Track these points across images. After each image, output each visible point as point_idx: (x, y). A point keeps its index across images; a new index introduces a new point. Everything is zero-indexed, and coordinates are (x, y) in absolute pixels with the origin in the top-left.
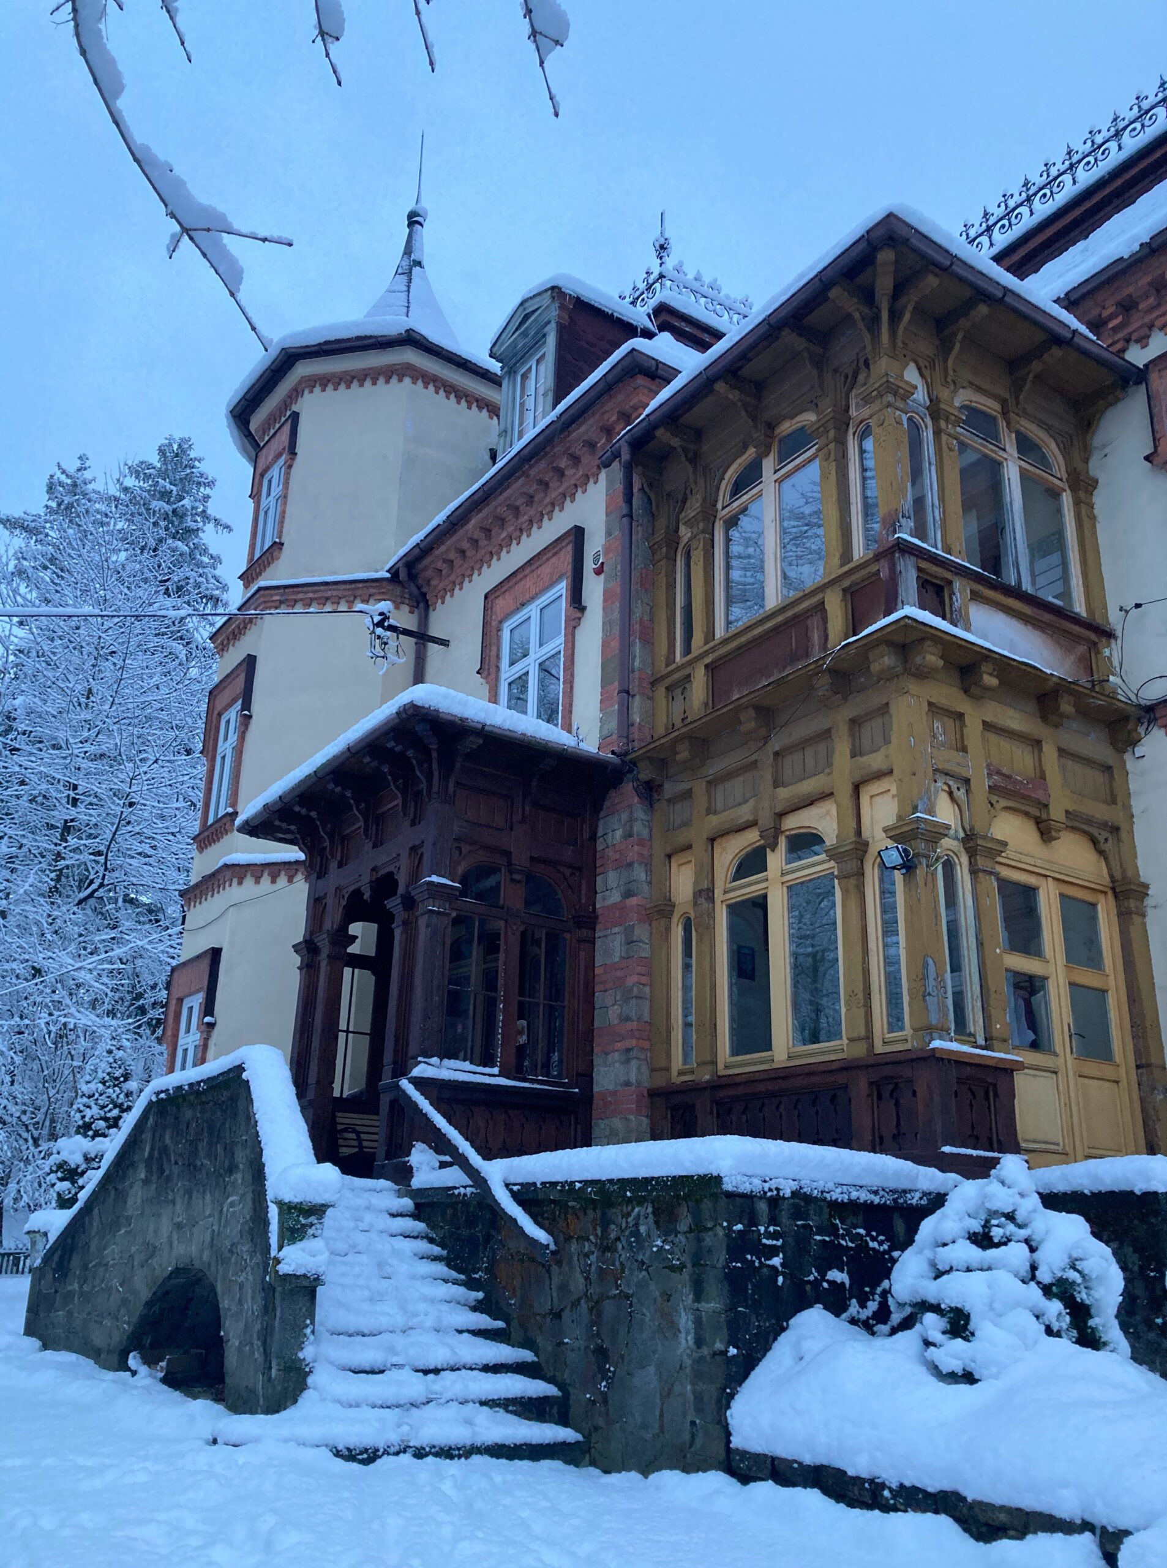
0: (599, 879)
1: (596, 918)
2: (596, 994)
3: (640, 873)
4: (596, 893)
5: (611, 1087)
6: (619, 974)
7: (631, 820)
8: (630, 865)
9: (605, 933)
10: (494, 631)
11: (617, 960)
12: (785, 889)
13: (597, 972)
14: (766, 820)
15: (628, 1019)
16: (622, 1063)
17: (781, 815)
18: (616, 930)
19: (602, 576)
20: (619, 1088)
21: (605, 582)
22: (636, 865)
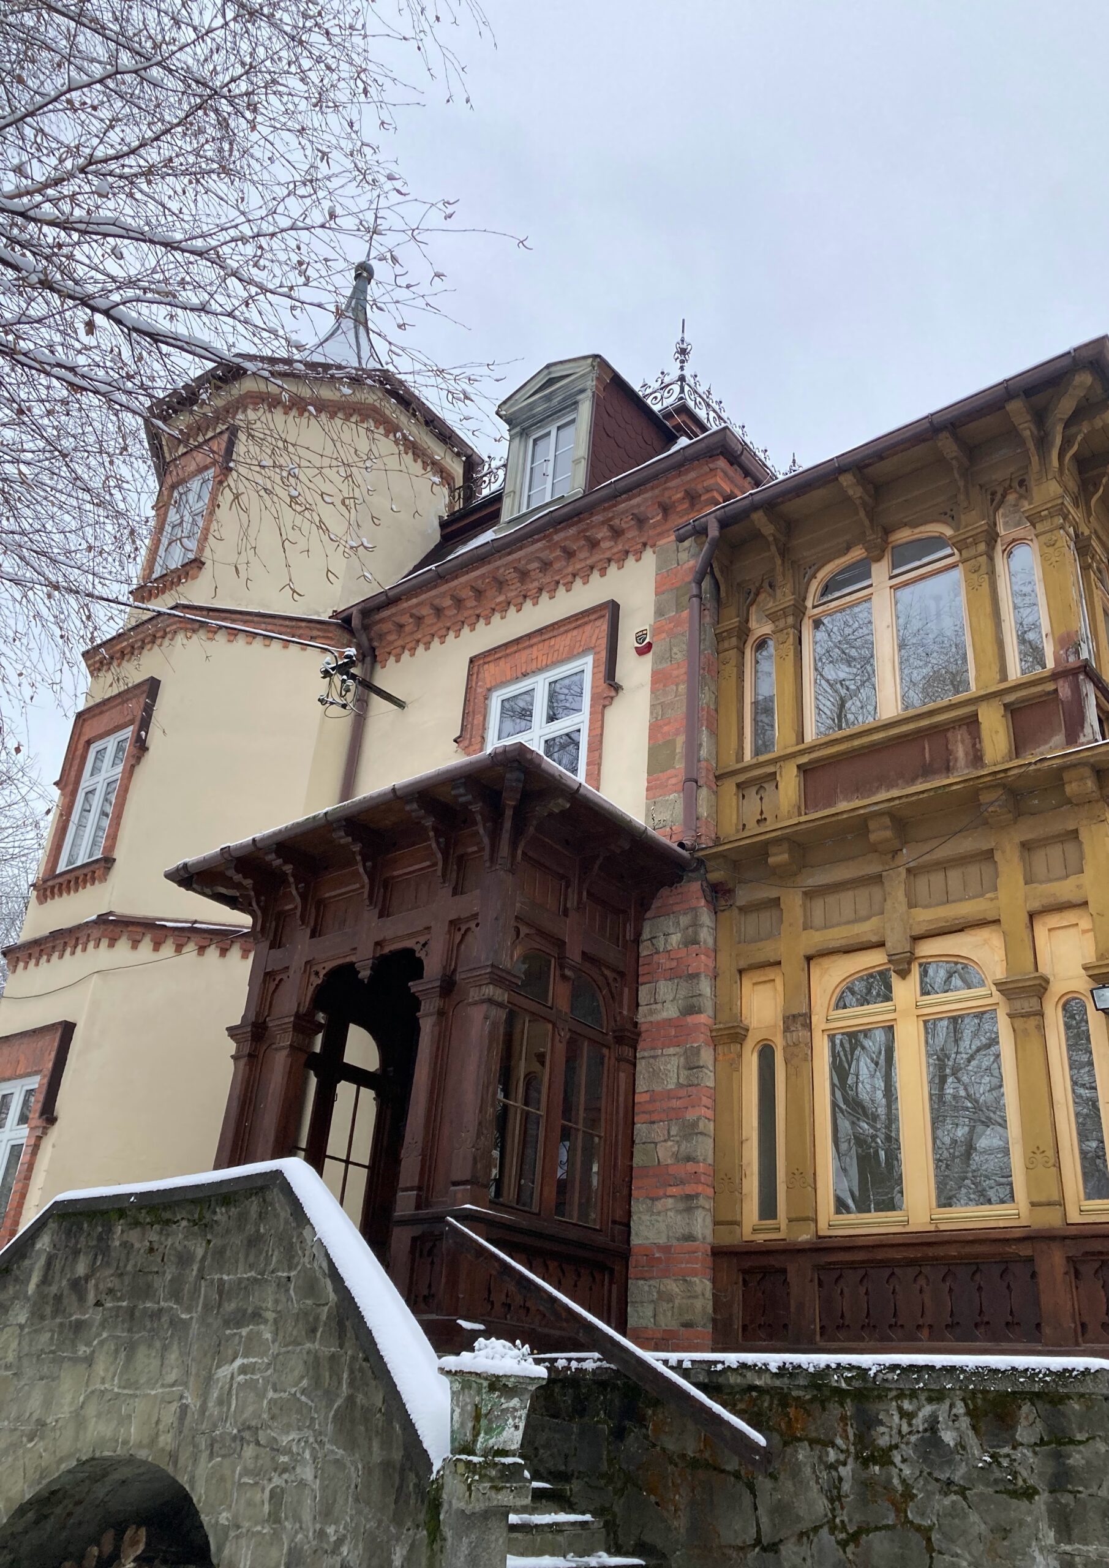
0: (644, 993)
1: (639, 1034)
2: (637, 1126)
3: (705, 987)
4: (638, 1005)
5: (662, 1241)
6: (674, 1103)
7: (695, 924)
8: (694, 976)
9: (652, 1053)
10: (482, 698)
11: (671, 1086)
12: (921, 1024)
13: (637, 1099)
14: (897, 941)
15: (689, 1159)
16: (679, 1212)
17: (916, 939)
18: (672, 1050)
19: (649, 656)
20: (675, 1243)
21: (654, 663)
22: (703, 978)
